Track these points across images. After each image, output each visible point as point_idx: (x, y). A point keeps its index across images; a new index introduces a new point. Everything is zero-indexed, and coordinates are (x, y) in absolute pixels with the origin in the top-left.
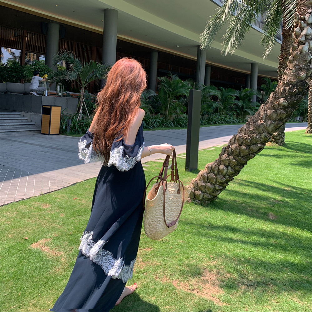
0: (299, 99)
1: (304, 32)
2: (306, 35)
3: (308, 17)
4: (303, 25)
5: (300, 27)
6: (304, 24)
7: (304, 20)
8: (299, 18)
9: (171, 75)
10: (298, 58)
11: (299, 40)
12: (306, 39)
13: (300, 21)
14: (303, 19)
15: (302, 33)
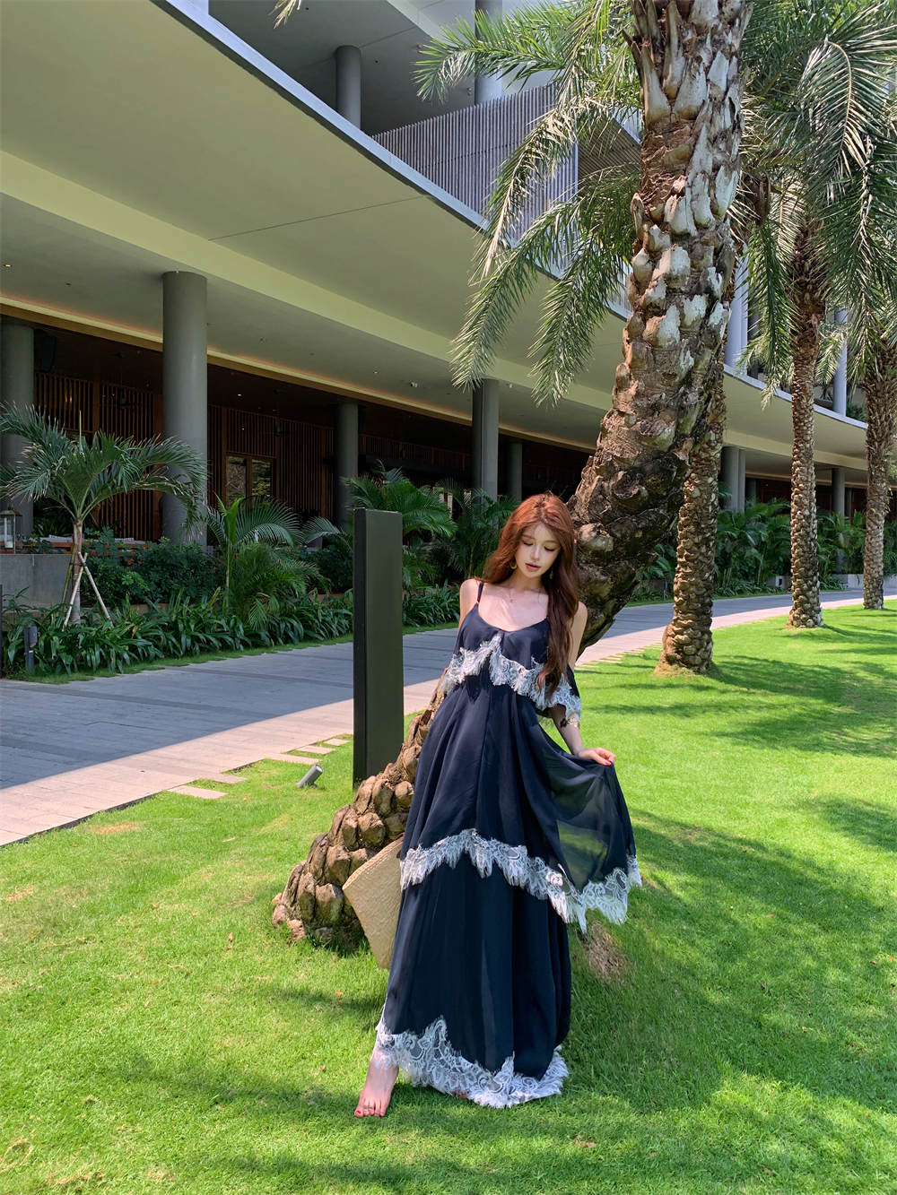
0: (654, 523)
1: (664, 266)
2: (668, 278)
3: (673, 210)
4: (657, 239)
5: (648, 251)
6: (660, 236)
7: (660, 221)
8: (643, 215)
9: (379, 469)
10: (646, 367)
11: (644, 301)
12: (671, 292)
13: (645, 226)
14: (658, 217)
15: (657, 273)
